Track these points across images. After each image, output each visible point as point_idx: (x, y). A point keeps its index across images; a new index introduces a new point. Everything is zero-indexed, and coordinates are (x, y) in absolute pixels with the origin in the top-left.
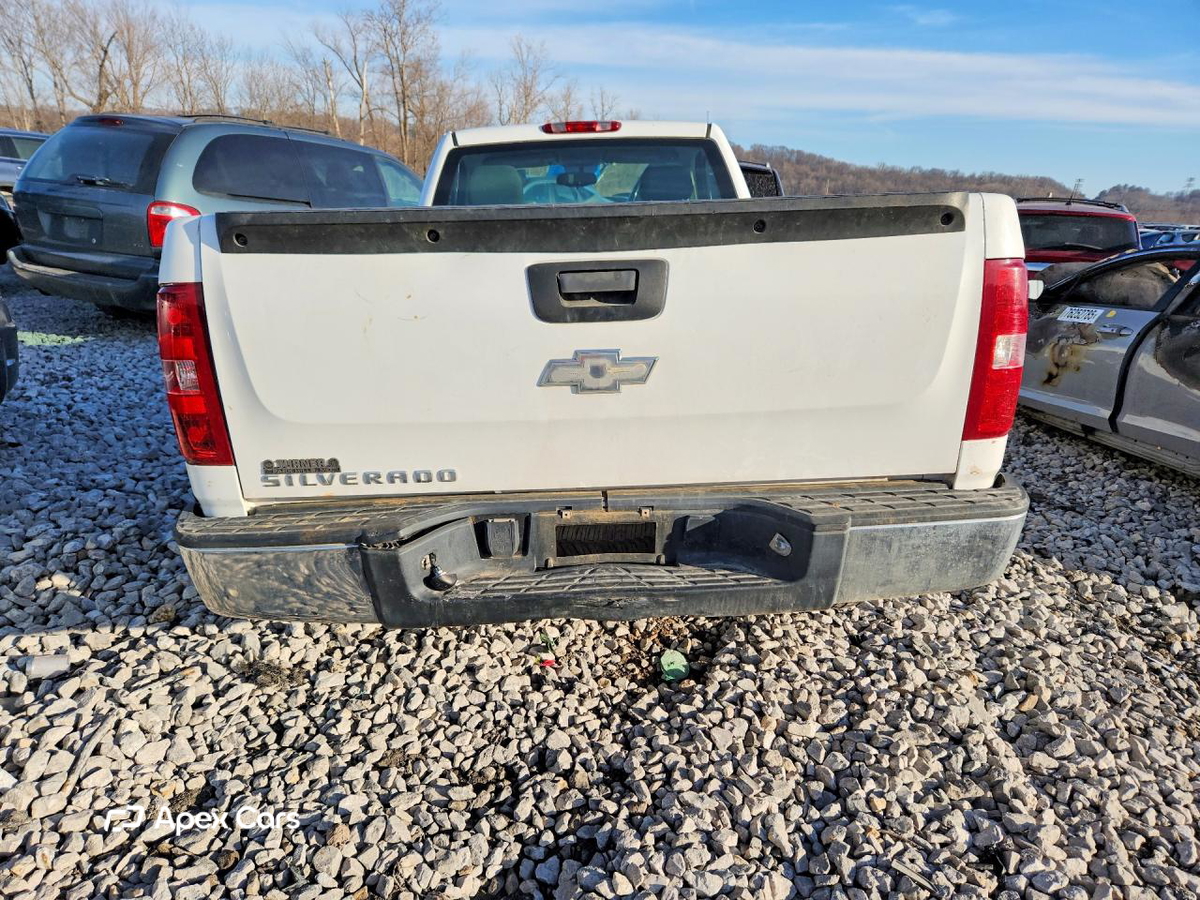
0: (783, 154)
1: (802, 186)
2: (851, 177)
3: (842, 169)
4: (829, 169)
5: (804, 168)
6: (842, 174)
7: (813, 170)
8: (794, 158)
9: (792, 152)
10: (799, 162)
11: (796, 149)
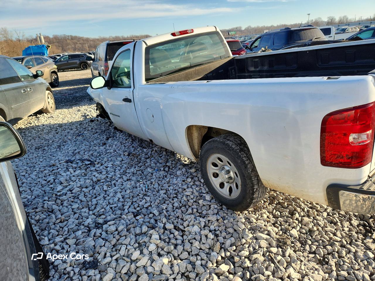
0: (65, 37)
1: (76, 47)
2: (92, 42)
3: (87, 40)
4: (83, 40)
5: (75, 41)
6: (88, 41)
7: (78, 41)
8: (70, 38)
9: (68, 36)
10: (72, 39)
11: (69, 35)
